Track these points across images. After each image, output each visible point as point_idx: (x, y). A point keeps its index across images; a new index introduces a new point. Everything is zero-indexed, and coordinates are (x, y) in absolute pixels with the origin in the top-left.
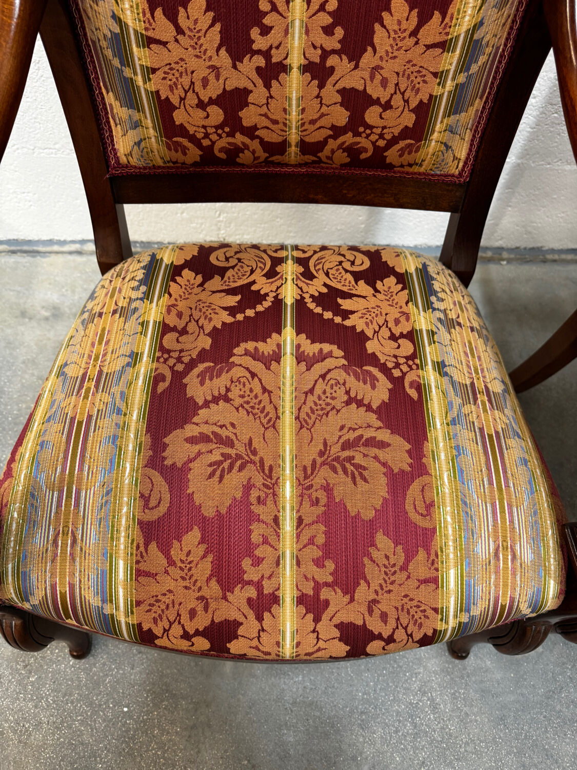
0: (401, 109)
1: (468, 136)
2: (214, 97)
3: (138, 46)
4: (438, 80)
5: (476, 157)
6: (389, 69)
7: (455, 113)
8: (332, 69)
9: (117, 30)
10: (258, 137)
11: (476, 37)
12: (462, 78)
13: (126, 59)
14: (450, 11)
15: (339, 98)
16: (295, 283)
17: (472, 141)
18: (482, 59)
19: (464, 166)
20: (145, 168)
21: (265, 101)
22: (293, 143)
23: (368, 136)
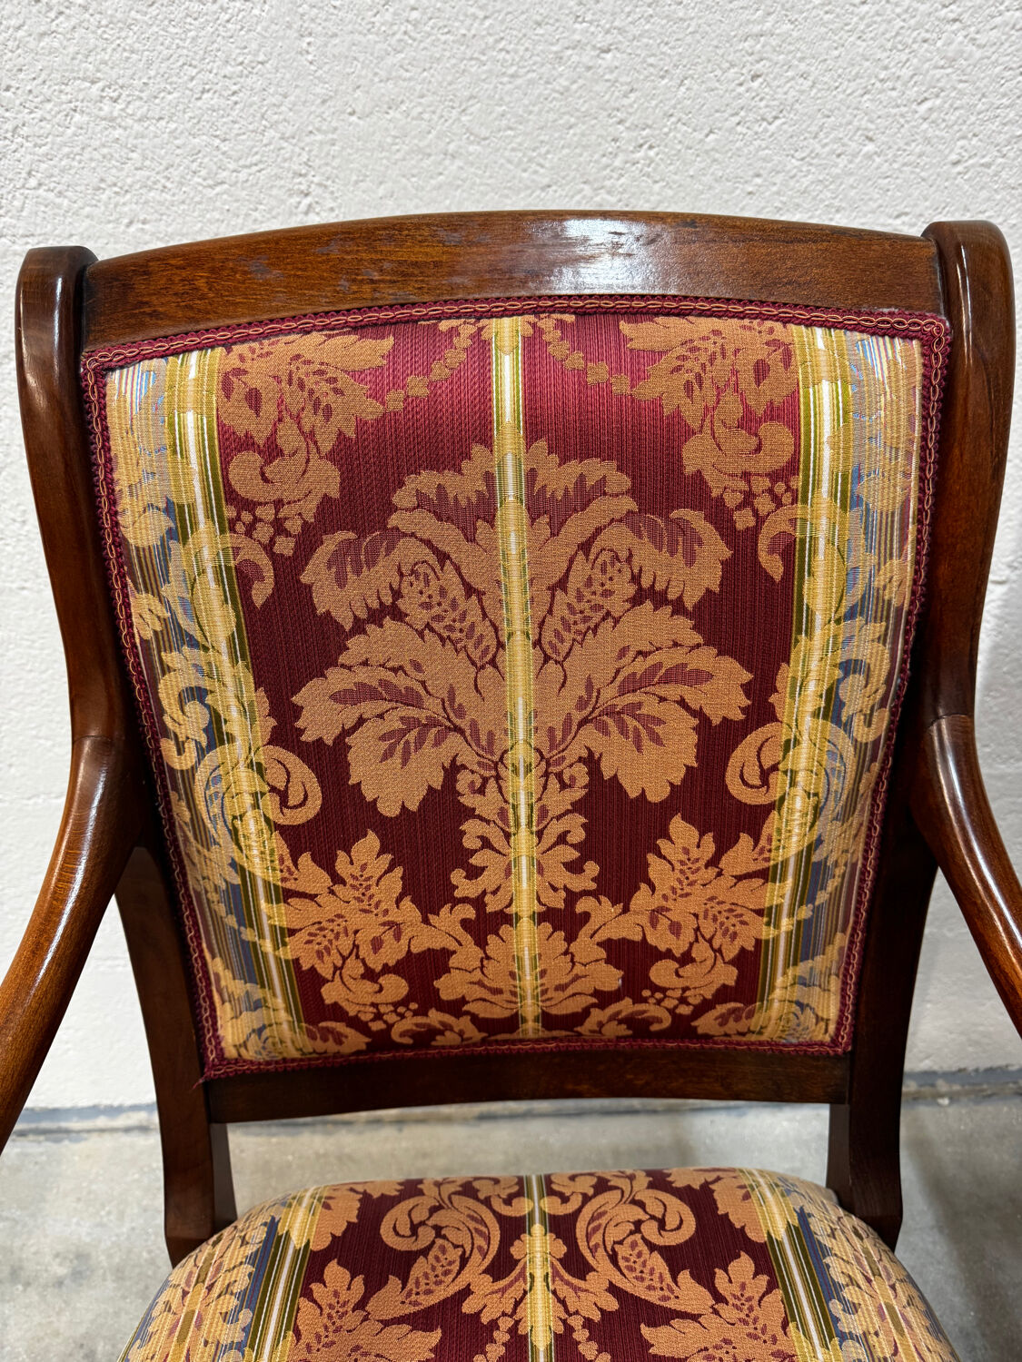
0: (709, 963)
1: (835, 984)
2: (392, 963)
3: (269, 900)
4: (765, 919)
5: (856, 1014)
6: (679, 911)
7: (806, 957)
8: (586, 917)
9: (237, 881)
10: (467, 1013)
11: (815, 858)
12: (805, 912)
13: (247, 915)
14: (765, 831)
15: (603, 954)
16: (551, 1287)
17: (843, 990)
18: (832, 885)
19: (838, 1029)
20: (268, 1063)
21: (478, 964)
22: (530, 1017)
23: (659, 1002)
